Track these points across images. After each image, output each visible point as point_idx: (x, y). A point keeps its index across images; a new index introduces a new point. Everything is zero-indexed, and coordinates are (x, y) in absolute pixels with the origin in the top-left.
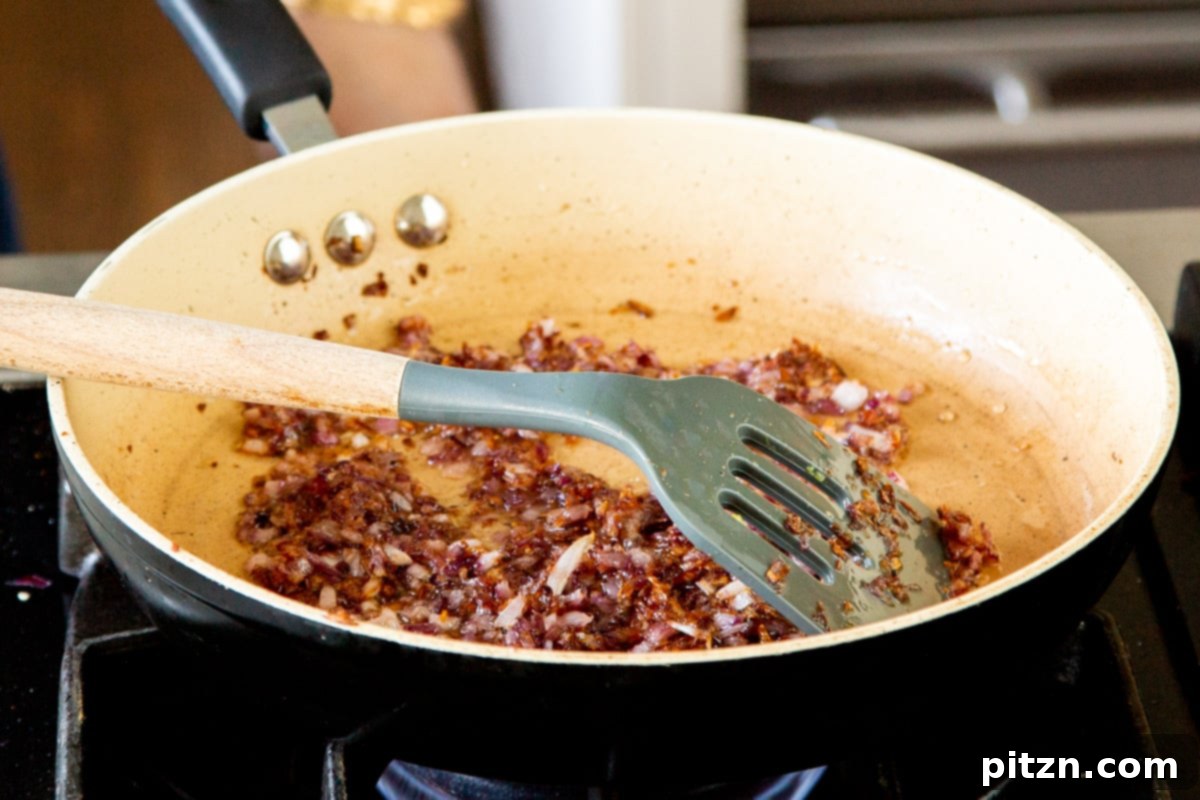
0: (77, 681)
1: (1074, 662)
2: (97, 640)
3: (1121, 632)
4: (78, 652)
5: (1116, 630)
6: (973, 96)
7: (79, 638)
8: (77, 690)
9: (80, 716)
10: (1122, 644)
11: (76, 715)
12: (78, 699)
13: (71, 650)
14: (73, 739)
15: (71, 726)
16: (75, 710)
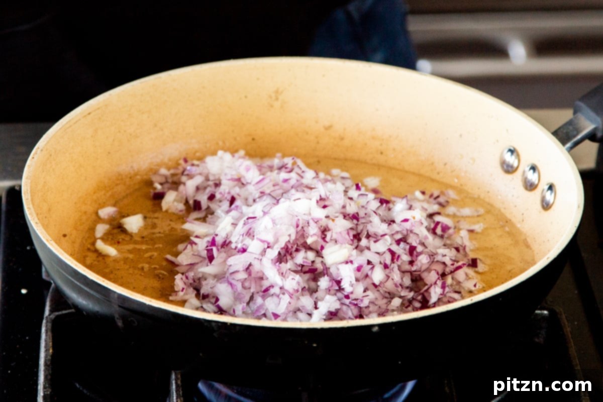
0: (50, 333)
1: (543, 332)
2: (60, 313)
3: (566, 317)
4: (51, 319)
5: (564, 316)
6: (497, 51)
7: (52, 311)
8: (50, 338)
9: (51, 351)
10: (566, 323)
11: (49, 350)
12: (50, 342)
13: (47, 318)
14: (47, 362)
15: (46, 355)
16: (48, 348)
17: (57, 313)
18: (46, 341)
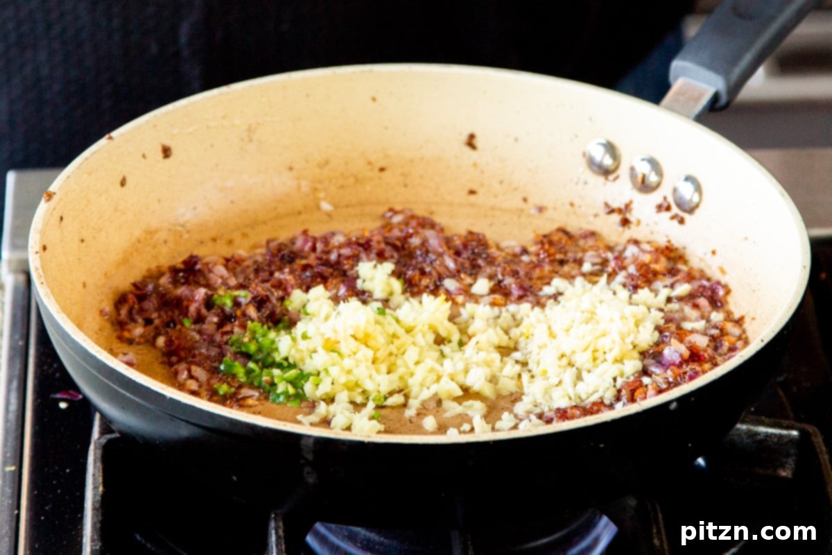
0: (99, 464)
2: (113, 436)
4: (100, 443)
7: (102, 433)
8: (99, 470)
9: (101, 489)
11: (98, 487)
12: (99, 476)
13: (95, 443)
14: (96, 504)
15: (95, 495)
16: (97, 485)
17: (109, 436)
18: (94, 475)
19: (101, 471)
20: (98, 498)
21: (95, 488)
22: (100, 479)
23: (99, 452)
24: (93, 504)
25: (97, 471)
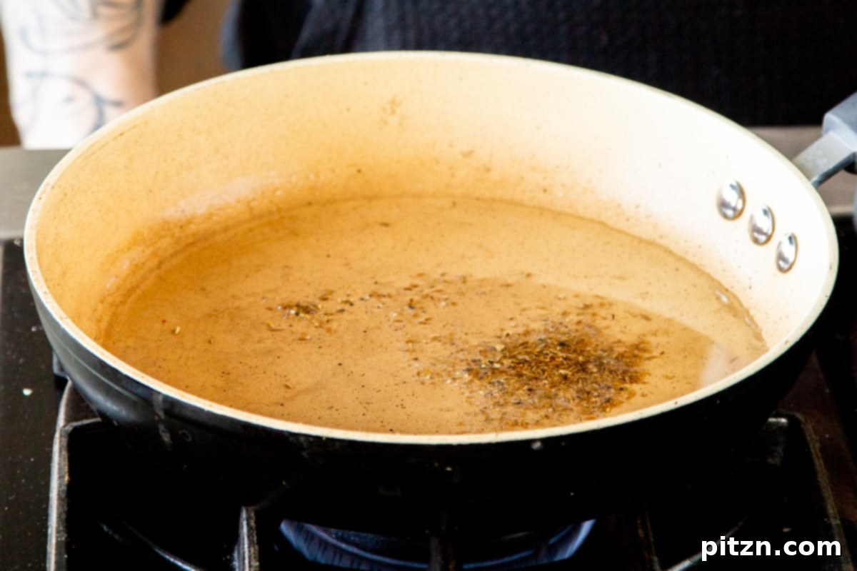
0: (65, 453)
1: (780, 449)
2: (79, 423)
3: (813, 428)
4: (66, 431)
5: (809, 427)
7: (67, 421)
9: (67, 478)
10: (813, 437)
11: (64, 477)
12: (65, 466)
13: (61, 431)
14: (61, 494)
15: (60, 485)
16: (63, 474)
17: (76, 424)
18: (59, 464)
19: (67, 460)
20: (64, 488)
21: (61, 477)
22: (66, 468)
23: (65, 441)
24: (59, 495)
25: (62, 460)
